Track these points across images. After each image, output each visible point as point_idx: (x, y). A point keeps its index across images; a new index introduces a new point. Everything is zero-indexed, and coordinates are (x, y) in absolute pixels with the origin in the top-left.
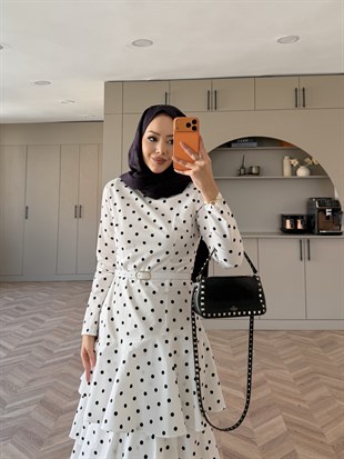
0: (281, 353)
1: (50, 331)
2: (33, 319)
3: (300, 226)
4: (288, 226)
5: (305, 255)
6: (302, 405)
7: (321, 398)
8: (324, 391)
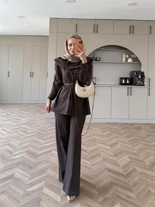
0: (121, 132)
1: (24, 124)
2: (15, 119)
3: (128, 82)
4: (123, 82)
5: (130, 93)
6: (134, 151)
7: (141, 149)
8: (141, 146)
